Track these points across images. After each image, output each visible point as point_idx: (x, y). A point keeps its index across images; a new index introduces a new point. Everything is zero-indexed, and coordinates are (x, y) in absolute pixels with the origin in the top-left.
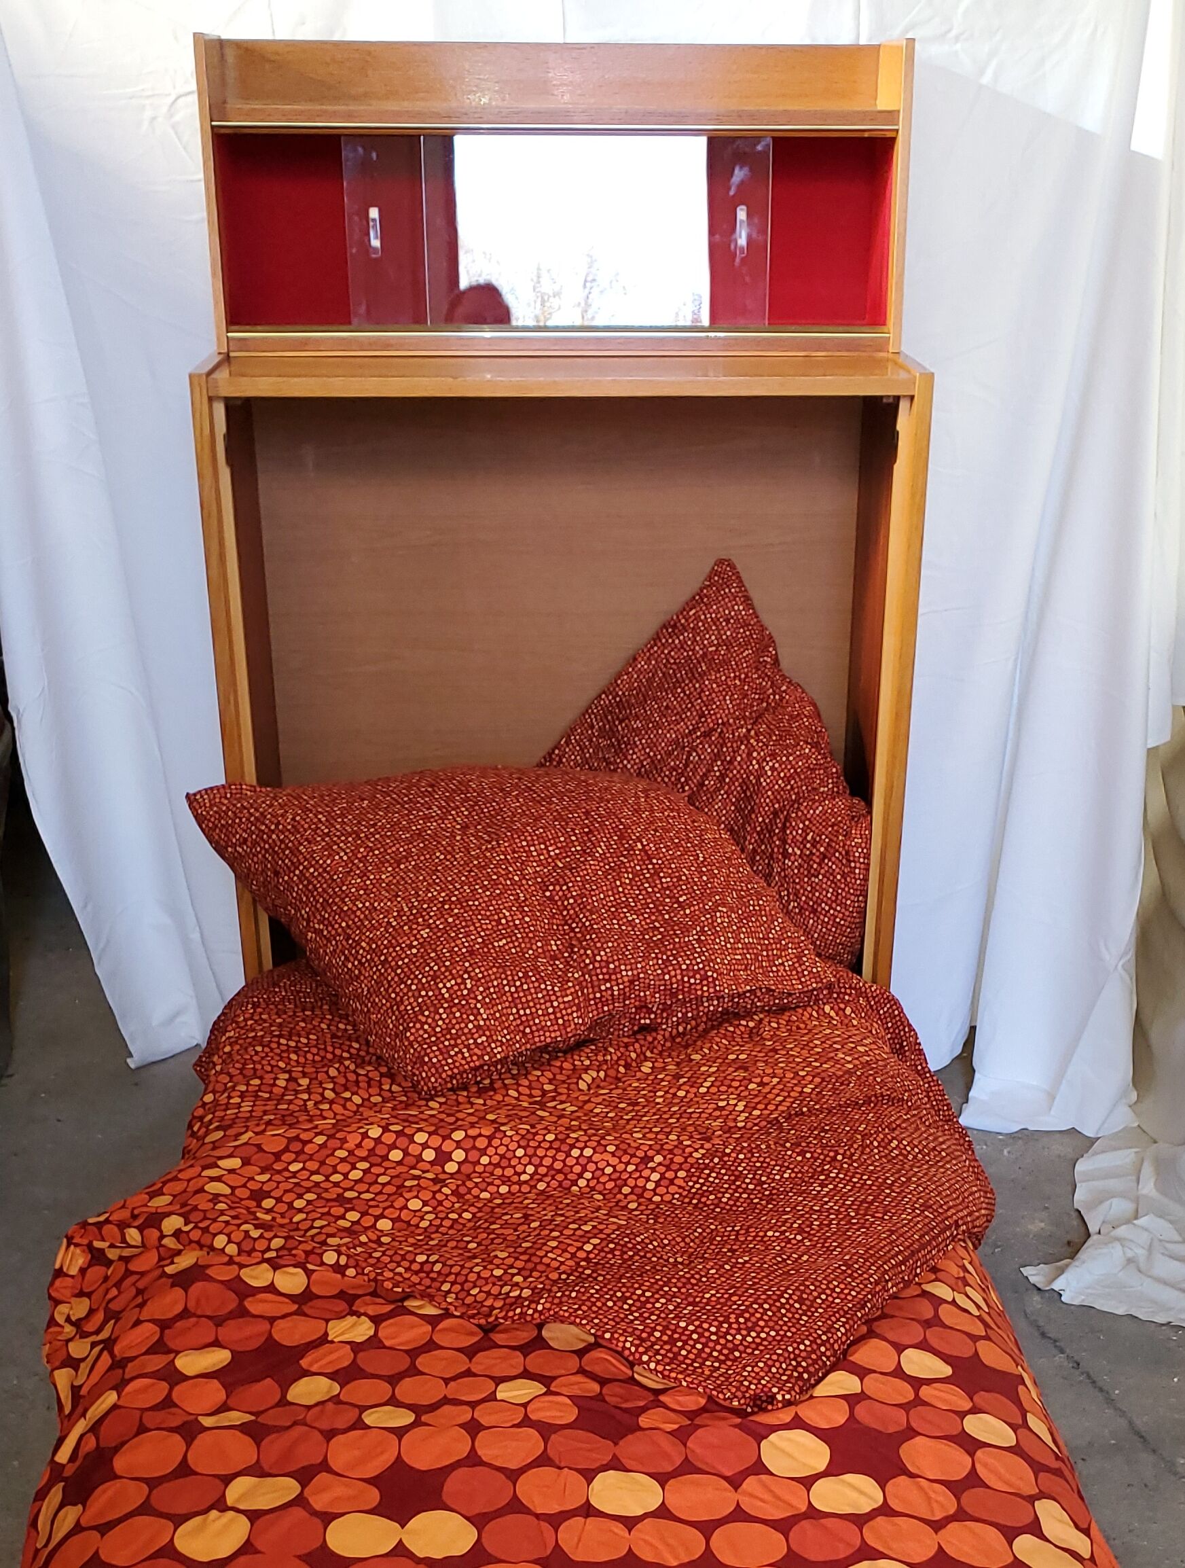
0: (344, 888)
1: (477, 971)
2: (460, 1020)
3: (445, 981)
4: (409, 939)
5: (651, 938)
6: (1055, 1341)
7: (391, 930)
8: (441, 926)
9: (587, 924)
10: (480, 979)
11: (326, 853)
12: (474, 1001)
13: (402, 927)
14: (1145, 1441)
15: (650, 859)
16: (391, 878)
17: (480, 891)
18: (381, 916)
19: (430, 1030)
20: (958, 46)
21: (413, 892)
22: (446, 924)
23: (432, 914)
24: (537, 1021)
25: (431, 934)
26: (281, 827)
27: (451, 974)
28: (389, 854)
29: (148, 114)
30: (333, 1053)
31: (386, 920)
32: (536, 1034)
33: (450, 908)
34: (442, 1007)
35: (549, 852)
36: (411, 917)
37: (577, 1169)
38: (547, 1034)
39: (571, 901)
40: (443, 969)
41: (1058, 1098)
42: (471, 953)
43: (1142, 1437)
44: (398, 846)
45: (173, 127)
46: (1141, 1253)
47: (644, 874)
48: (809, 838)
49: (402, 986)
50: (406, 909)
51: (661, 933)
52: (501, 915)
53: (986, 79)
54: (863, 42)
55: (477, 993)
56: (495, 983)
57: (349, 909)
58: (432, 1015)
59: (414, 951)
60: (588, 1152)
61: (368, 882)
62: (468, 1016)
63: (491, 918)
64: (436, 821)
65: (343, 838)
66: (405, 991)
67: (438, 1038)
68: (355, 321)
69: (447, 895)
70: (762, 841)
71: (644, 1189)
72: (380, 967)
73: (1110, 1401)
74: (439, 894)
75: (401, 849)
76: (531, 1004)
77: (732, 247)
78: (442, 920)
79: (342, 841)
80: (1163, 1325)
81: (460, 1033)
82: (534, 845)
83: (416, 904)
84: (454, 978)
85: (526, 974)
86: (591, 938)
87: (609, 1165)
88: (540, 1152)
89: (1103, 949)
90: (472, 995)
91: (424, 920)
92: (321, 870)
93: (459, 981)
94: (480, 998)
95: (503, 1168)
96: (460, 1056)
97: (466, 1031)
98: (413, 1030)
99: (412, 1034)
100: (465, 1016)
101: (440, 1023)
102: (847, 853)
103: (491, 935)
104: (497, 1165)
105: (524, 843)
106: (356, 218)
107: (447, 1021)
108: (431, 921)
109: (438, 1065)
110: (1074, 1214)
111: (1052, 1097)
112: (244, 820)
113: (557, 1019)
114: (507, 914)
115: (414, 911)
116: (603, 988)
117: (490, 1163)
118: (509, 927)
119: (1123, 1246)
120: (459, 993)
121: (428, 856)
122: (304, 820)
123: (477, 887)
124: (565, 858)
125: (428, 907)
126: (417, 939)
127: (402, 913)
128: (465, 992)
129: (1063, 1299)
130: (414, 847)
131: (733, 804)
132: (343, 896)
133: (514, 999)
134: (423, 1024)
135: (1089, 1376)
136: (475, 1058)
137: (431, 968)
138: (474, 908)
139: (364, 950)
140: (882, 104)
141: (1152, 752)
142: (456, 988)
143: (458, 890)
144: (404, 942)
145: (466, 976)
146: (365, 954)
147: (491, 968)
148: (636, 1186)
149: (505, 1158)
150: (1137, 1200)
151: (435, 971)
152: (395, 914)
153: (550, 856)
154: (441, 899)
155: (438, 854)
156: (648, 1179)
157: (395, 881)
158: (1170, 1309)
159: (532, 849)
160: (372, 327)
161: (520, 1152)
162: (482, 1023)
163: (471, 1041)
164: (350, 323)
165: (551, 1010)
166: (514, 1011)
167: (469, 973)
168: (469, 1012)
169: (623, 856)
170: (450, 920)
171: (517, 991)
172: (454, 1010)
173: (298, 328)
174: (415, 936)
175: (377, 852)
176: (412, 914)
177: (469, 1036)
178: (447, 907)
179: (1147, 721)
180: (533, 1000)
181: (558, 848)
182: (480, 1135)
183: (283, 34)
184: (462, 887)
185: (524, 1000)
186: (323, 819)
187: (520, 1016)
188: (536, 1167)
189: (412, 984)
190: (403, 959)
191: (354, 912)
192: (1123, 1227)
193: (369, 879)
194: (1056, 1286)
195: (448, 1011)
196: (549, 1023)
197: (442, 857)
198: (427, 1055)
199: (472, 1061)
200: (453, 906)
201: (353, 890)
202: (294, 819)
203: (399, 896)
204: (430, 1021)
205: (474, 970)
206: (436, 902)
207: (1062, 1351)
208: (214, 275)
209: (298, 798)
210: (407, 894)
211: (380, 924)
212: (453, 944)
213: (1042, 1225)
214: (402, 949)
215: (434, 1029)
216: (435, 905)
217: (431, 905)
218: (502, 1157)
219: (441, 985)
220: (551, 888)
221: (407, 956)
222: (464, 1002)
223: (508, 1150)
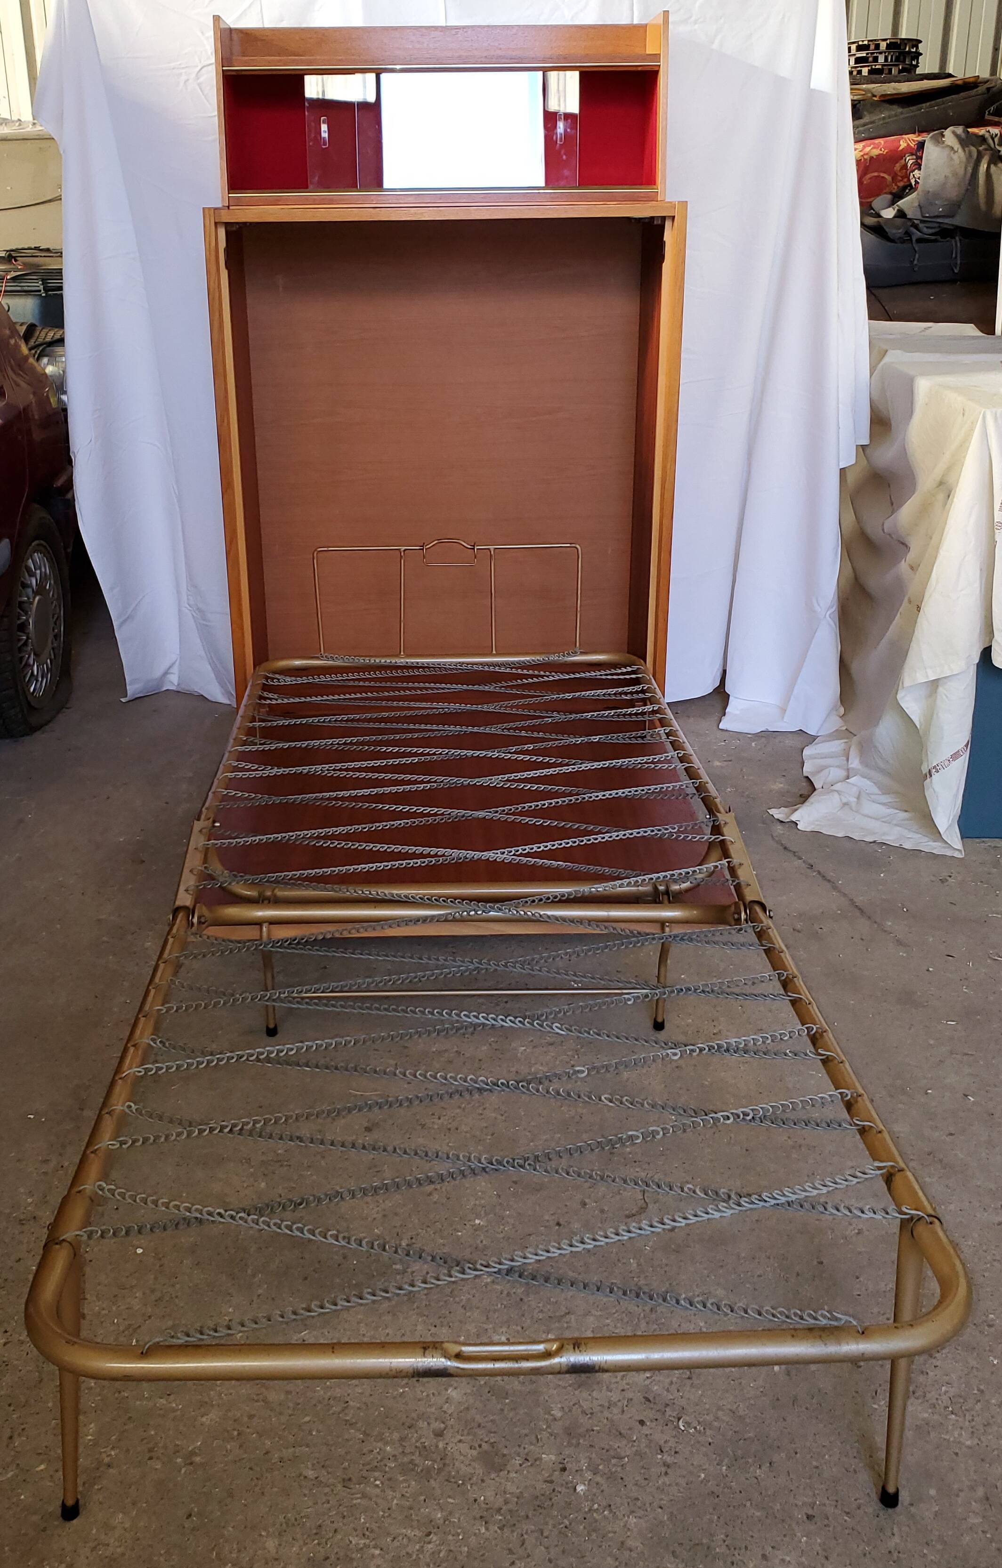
6: (794, 852)
14: (862, 912)
20: (696, 27)
29: (184, 78)
41: (787, 711)
43: (860, 909)
45: (199, 85)
46: (853, 800)
53: (715, 46)
54: (635, 22)
68: (311, 187)
73: (835, 888)
77: (554, 138)
80: (871, 843)
89: (816, 605)
106: (313, 124)
110: (805, 780)
111: (784, 711)
119: (840, 795)
129: (798, 827)
135: (819, 873)
140: (649, 51)
141: (843, 471)
150: (848, 770)
158: (875, 833)
160: (322, 190)
164: (307, 188)
173: (274, 191)
179: (838, 417)
183: (268, 25)
192: (839, 784)
194: (794, 818)
207: (801, 859)
208: (221, 158)
213: (782, 785)
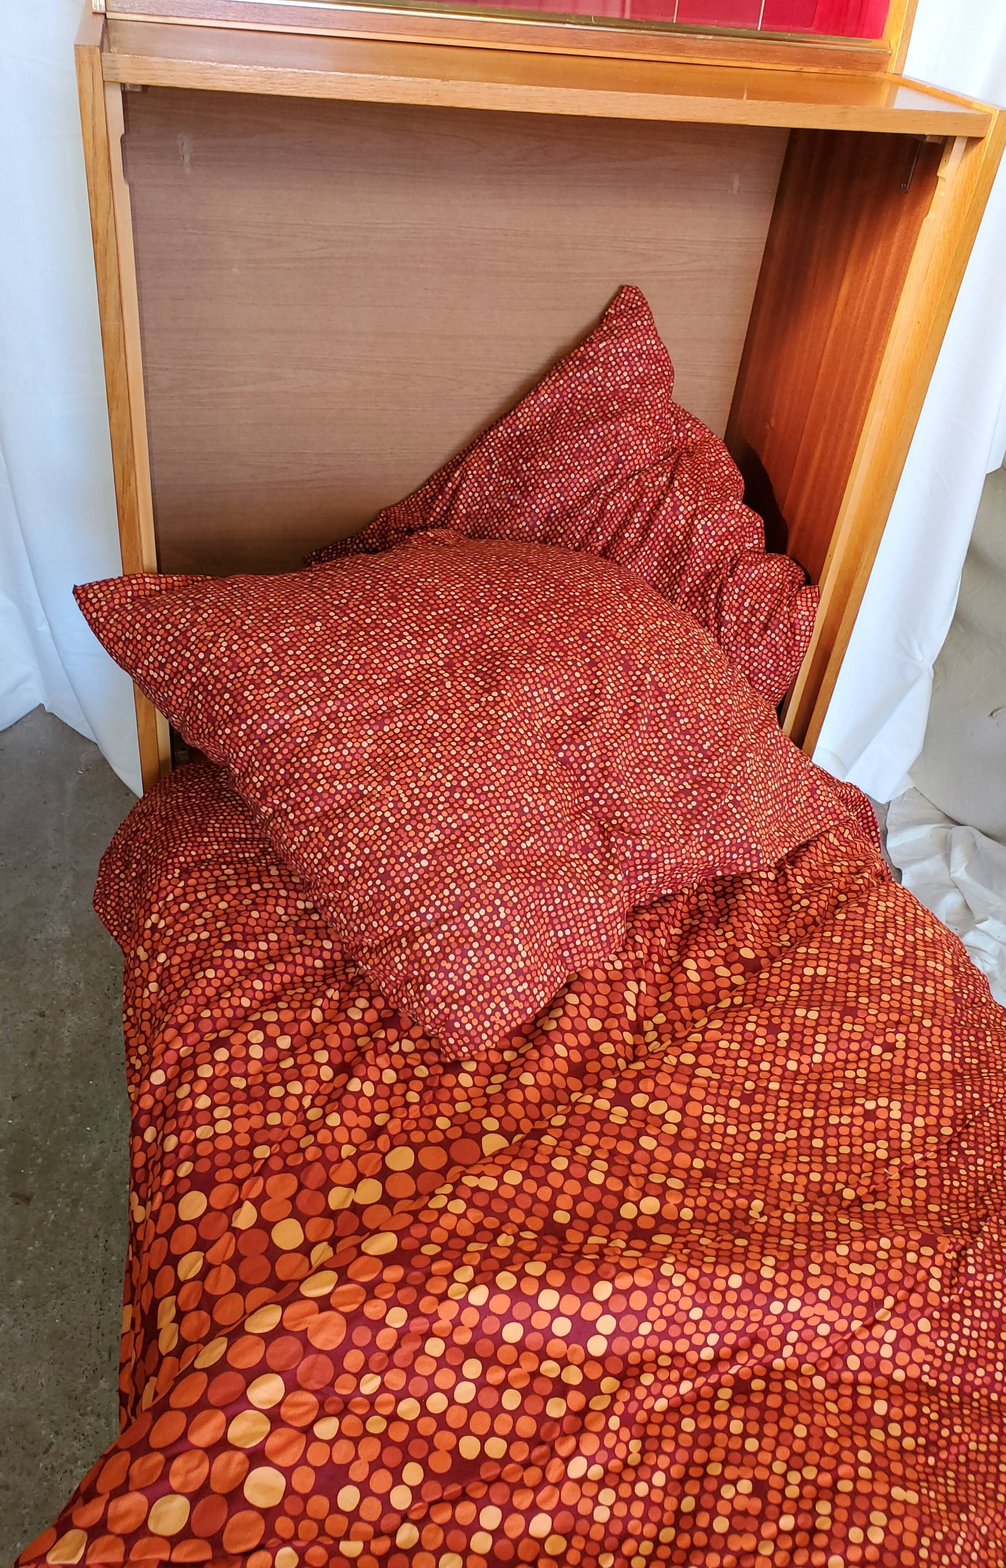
0: (314, 759)
1: (511, 893)
2: (495, 964)
3: (472, 911)
4: (415, 845)
5: (685, 806)
7: (388, 829)
8: (454, 826)
9: (615, 796)
10: (515, 905)
11: (281, 704)
12: (510, 936)
13: (402, 827)
15: (662, 694)
16: (374, 747)
17: (494, 770)
18: (372, 808)
19: (455, 979)
21: (410, 773)
22: (460, 822)
23: (440, 807)
24: (578, 942)
25: (442, 837)
26: (212, 657)
27: (479, 900)
28: (366, 710)
30: (303, 965)
31: (379, 813)
32: (576, 958)
33: (461, 798)
34: (471, 948)
35: (553, 696)
36: (414, 812)
37: (778, 1330)
38: (590, 956)
39: (591, 765)
40: (467, 893)
42: (499, 865)
44: (375, 697)
47: (659, 716)
48: (746, 604)
49: (414, 914)
50: (405, 800)
51: (695, 798)
52: (523, 802)
55: (513, 924)
56: (533, 906)
57: (325, 791)
58: (459, 959)
59: (424, 863)
60: (794, 1305)
61: (345, 752)
62: (505, 958)
63: (512, 807)
64: (413, 656)
65: (301, 683)
66: (418, 920)
67: (469, 992)
69: (455, 778)
70: (693, 604)
71: (878, 1357)
72: (378, 882)
74: (444, 776)
75: (380, 702)
76: (572, 923)
78: (455, 817)
79: (301, 687)
81: (495, 980)
82: (537, 690)
83: (416, 791)
84: (483, 906)
85: (565, 886)
86: (622, 816)
87: (823, 1320)
88: (728, 1313)
90: (507, 928)
91: (431, 817)
92: (276, 727)
93: (490, 909)
94: (516, 930)
95: (674, 1340)
96: (498, 1014)
97: (503, 977)
98: (435, 982)
99: (434, 987)
100: (501, 959)
101: (469, 968)
102: (793, 625)
103: (515, 831)
104: (663, 1335)
105: (526, 688)
107: (478, 966)
108: (440, 818)
109: (474, 1033)
112: (158, 638)
113: (600, 935)
114: (530, 799)
115: (417, 803)
116: (640, 878)
117: (653, 1332)
118: (534, 816)
120: (490, 926)
121: (417, 715)
122: (244, 650)
123: (489, 764)
124: (572, 702)
125: (434, 797)
126: (425, 846)
127: (400, 805)
128: (498, 924)
130: (396, 698)
131: (656, 559)
132: (314, 770)
133: (551, 919)
134: (447, 972)
136: (516, 1014)
137: (452, 892)
138: (490, 795)
139: (352, 852)
142: (486, 919)
143: (466, 769)
144: (409, 850)
145: (498, 902)
146: (354, 859)
147: (527, 888)
148: (866, 1353)
149: (675, 1322)
151: (457, 896)
152: (391, 805)
153: (555, 702)
154: (448, 785)
155: (430, 713)
156: (881, 1342)
157: (380, 751)
159: (535, 694)
161: (696, 1314)
162: (521, 964)
163: (509, 990)
165: (593, 927)
166: (552, 933)
167: (501, 897)
168: (506, 952)
169: (634, 693)
170: (465, 816)
171: (555, 910)
172: (488, 951)
174: (422, 840)
175: (350, 707)
176: (413, 807)
177: (506, 984)
178: (457, 796)
180: (574, 917)
181: (563, 690)
182: (634, 1287)
184: (471, 765)
185: (563, 919)
186: (269, 650)
187: (559, 939)
188: (722, 1334)
189: (427, 912)
190: (410, 875)
191: (332, 796)
193: (345, 747)
195: (480, 953)
196: (591, 943)
197: (436, 717)
198: (458, 1019)
199: (514, 1019)
200: (465, 795)
201: (327, 763)
202: (229, 648)
203: (393, 778)
204: (456, 967)
205: (506, 893)
206: (442, 789)
209: (228, 612)
210: (402, 775)
211: (372, 819)
212: (474, 854)
214: (408, 860)
215: (461, 977)
216: (442, 794)
217: (437, 794)
218: (670, 1321)
219: (467, 917)
220: (565, 747)
221: (416, 871)
222: (498, 939)
223: (678, 1309)
